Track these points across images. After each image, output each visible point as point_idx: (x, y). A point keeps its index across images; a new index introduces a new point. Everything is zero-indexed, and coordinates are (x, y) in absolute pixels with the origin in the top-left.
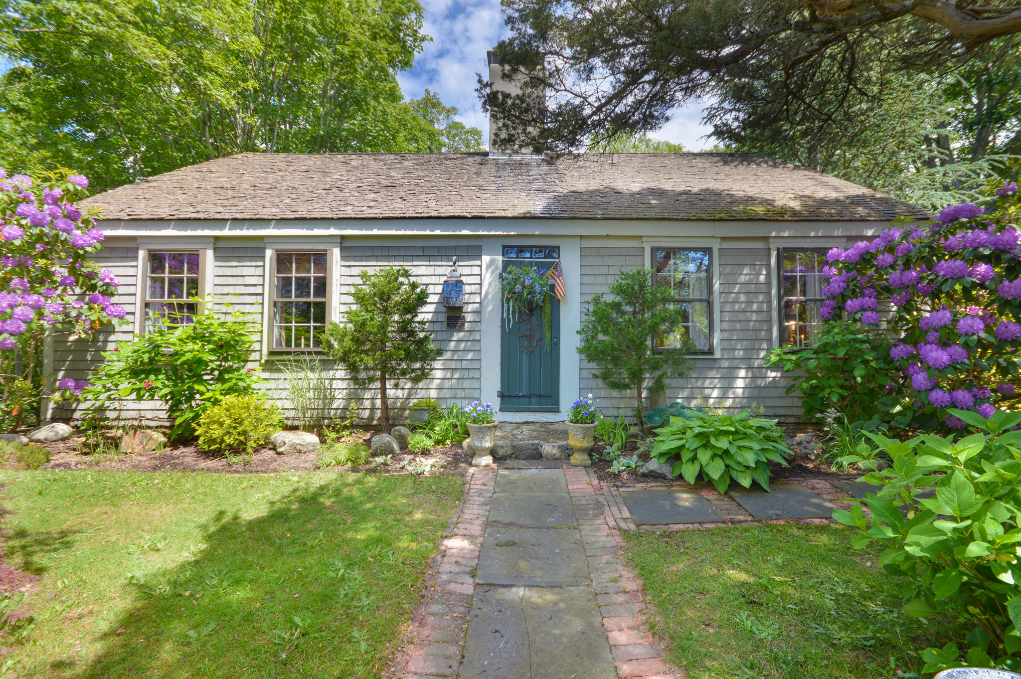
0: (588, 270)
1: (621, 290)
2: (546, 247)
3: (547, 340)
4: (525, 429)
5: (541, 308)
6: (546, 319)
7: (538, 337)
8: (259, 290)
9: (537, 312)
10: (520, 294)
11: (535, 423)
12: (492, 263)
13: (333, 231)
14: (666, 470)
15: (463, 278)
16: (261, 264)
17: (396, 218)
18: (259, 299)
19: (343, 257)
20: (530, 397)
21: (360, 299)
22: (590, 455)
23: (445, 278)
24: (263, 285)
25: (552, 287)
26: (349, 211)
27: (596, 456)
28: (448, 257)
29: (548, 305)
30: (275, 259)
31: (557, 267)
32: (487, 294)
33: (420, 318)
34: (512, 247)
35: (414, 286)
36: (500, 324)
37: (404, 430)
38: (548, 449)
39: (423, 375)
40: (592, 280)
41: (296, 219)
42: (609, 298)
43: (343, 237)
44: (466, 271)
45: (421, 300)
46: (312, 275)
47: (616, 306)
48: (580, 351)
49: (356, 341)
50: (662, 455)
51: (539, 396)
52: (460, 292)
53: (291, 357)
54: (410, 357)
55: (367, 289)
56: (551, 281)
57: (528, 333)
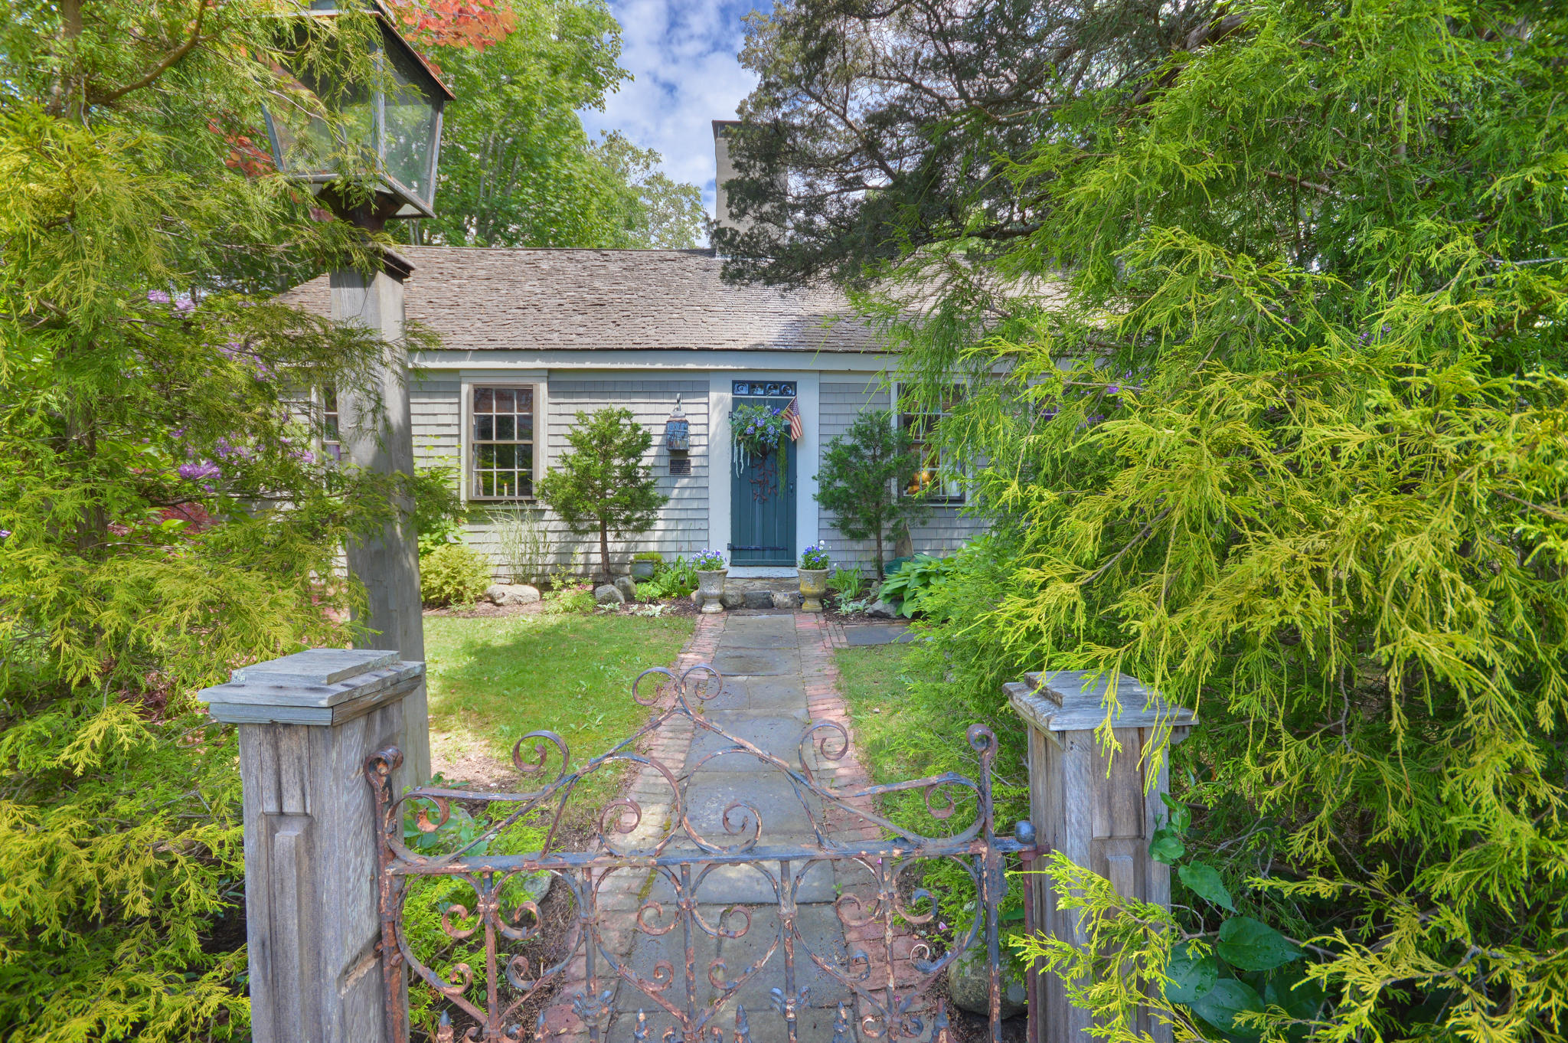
0: (829, 409)
1: (859, 433)
2: (781, 383)
3: (781, 488)
4: (758, 583)
5: (776, 451)
6: (781, 463)
7: (772, 483)
8: (454, 430)
9: (771, 455)
10: (753, 436)
11: (769, 578)
12: (720, 401)
13: (539, 364)
14: (890, 609)
15: (687, 418)
16: (456, 400)
17: (612, 350)
18: (455, 441)
19: (552, 393)
20: (764, 550)
21: (578, 442)
22: (822, 602)
23: (667, 418)
24: (459, 425)
25: (788, 429)
26: (556, 341)
27: (827, 602)
28: (671, 394)
29: (783, 448)
30: (472, 393)
31: (792, 405)
32: (714, 435)
33: (645, 462)
34: (743, 383)
35: (636, 428)
36: (729, 469)
37: (629, 581)
38: (780, 597)
39: (645, 525)
40: (833, 419)
41: (497, 350)
42: (848, 441)
43: (550, 371)
44: (691, 409)
45: (646, 443)
46: (516, 413)
47: (854, 450)
48: (817, 498)
49: (580, 487)
50: (887, 596)
51: (775, 549)
52: (685, 435)
53: (499, 507)
54: (632, 505)
55: (584, 431)
56: (787, 422)
57: (760, 479)
